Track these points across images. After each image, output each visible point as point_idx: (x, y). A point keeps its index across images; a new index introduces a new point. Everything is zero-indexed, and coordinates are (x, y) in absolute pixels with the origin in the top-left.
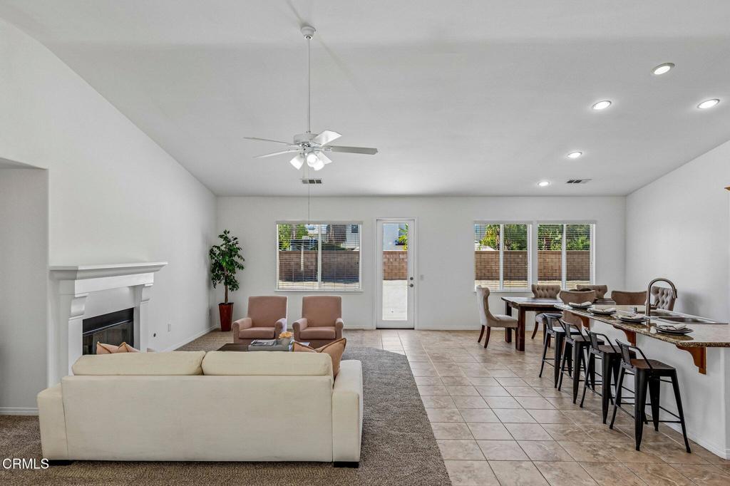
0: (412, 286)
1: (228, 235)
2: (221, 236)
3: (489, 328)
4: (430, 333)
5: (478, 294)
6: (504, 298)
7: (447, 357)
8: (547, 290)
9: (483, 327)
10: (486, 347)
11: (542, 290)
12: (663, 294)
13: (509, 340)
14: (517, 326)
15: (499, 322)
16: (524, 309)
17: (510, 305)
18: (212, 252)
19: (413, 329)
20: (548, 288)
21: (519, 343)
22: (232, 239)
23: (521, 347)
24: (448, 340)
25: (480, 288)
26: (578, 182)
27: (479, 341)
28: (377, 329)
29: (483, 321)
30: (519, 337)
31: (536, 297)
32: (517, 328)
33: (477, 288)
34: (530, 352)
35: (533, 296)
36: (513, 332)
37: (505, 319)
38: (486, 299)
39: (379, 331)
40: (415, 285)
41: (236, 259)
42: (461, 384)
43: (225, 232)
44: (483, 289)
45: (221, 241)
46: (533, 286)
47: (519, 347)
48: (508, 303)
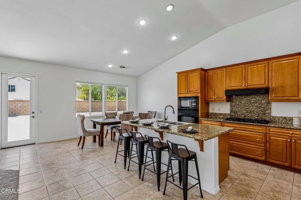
0: (33, 117)
3: (84, 138)
4: (47, 145)
5: (78, 119)
6: (92, 120)
7: (56, 163)
8: (112, 115)
9: (81, 137)
10: (82, 148)
11: (110, 115)
12: (151, 113)
13: (95, 141)
14: (99, 134)
15: (90, 133)
16: (103, 125)
17: (95, 123)
19: (35, 144)
20: (112, 114)
21: (100, 143)
23: (101, 144)
24: (59, 148)
25: (79, 116)
26: (124, 67)
27: (78, 145)
28: (2, 149)
29: (81, 134)
30: (101, 140)
31: (107, 118)
32: (99, 135)
33: (77, 116)
34: (106, 146)
35: (106, 117)
36: (97, 137)
37: (94, 131)
38: (82, 121)
39: (3, 150)
40: (36, 117)
42: (64, 188)
44: (81, 116)
46: (106, 113)
47: (100, 145)
48: (94, 122)
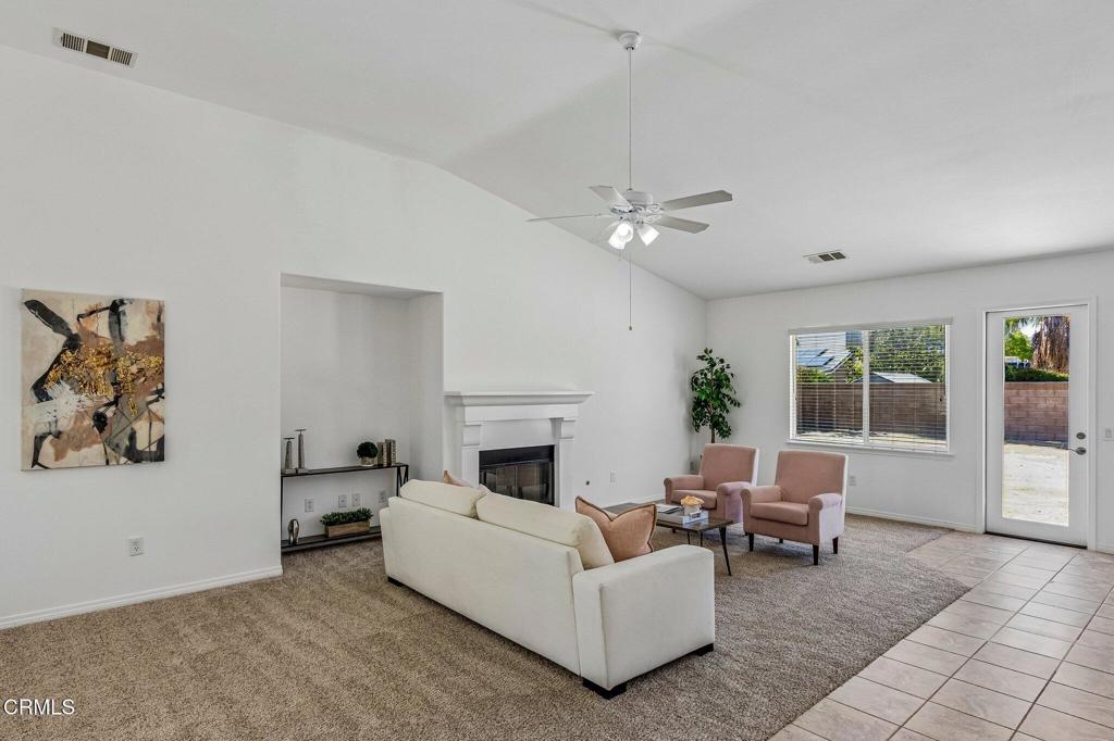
0: (1081, 451)
1: (712, 355)
2: (701, 358)
18: (694, 381)
19: (1085, 547)
22: (717, 361)
28: (987, 533)
40: (1091, 452)
41: (724, 391)
43: (706, 351)
45: (704, 365)
